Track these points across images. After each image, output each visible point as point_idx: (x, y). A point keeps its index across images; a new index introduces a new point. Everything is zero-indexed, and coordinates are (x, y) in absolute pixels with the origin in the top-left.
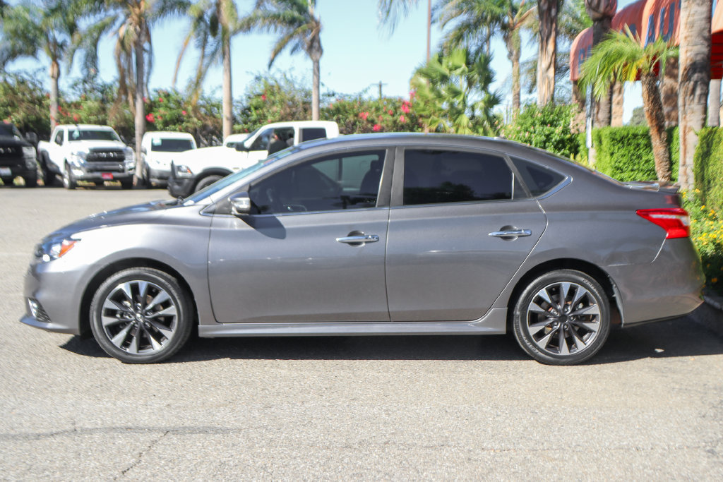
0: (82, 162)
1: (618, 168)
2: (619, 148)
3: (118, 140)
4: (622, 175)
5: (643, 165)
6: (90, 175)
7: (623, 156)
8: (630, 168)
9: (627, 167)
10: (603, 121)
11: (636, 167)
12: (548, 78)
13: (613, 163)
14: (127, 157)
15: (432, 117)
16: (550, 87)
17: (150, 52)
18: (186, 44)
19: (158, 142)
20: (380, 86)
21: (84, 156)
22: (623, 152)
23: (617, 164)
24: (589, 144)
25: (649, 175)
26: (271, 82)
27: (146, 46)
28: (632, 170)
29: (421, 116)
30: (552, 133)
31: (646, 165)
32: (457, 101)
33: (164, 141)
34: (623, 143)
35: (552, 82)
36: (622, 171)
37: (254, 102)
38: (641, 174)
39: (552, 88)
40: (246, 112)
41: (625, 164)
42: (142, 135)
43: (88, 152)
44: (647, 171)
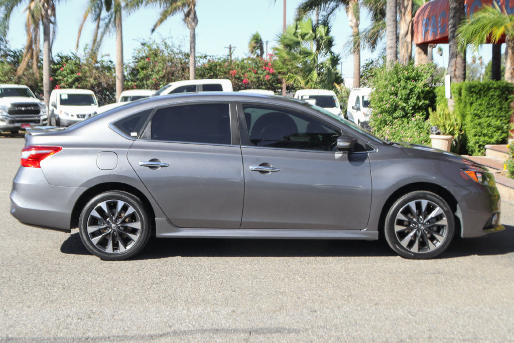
0: (5, 114)
1: (476, 115)
2: (477, 99)
3: (33, 97)
4: (480, 121)
5: (497, 112)
6: (11, 126)
7: (481, 105)
8: (486, 115)
9: (484, 114)
10: (459, 77)
11: (490, 114)
12: (407, 42)
13: (472, 111)
14: (42, 110)
15: (289, 74)
16: (408, 50)
17: (54, 23)
18: (85, 18)
19: (65, 97)
20: (230, 48)
21: (7, 111)
22: (480, 102)
23: (475, 112)
24: (448, 95)
25: (501, 120)
26: (155, 47)
27: (52, 19)
28: (488, 117)
29: (279, 73)
30: (416, 86)
31: (499, 113)
32: (309, 60)
33: (69, 95)
34: (480, 95)
35: (410, 45)
36: (480, 117)
37: (141, 64)
38: (495, 119)
39: (409, 50)
40: (134, 72)
41: (482, 111)
42: (50, 92)
43: (9, 106)
44: (500, 117)
